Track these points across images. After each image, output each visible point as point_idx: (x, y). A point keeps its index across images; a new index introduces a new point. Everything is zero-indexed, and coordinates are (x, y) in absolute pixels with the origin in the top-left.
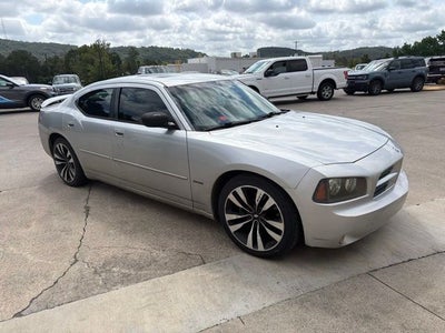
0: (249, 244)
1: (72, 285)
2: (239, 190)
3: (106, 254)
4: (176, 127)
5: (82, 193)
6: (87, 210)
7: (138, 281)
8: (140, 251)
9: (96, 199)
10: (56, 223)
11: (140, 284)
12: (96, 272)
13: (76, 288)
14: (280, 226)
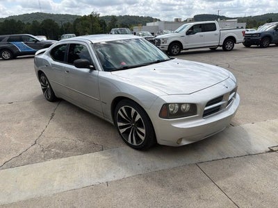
0: (130, 141)
1: (28, 156)
2: (123, 108)
3: (52, 141)
4: (94, 69)
5: (54, 105)
6: (53, 115)
7: (62, 157)
8: (70, 141)
9: (60, 109)
10: (34, 122)
11: (63, 159)
12: (42, 151)
13: (29, 158)
14: (143, 131)
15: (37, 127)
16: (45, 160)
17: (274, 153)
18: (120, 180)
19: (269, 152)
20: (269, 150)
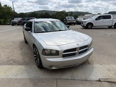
1: (1, 62)
3: (13, 58)
4: (32, 32)
6: (22, 48)
7: (11, 65)
12: (7, 61)
15: (13, 52)
16: (5, 65)
17: (100, 82)
18: (21, 79)
19: (98, 81)
20: (98, 80)
